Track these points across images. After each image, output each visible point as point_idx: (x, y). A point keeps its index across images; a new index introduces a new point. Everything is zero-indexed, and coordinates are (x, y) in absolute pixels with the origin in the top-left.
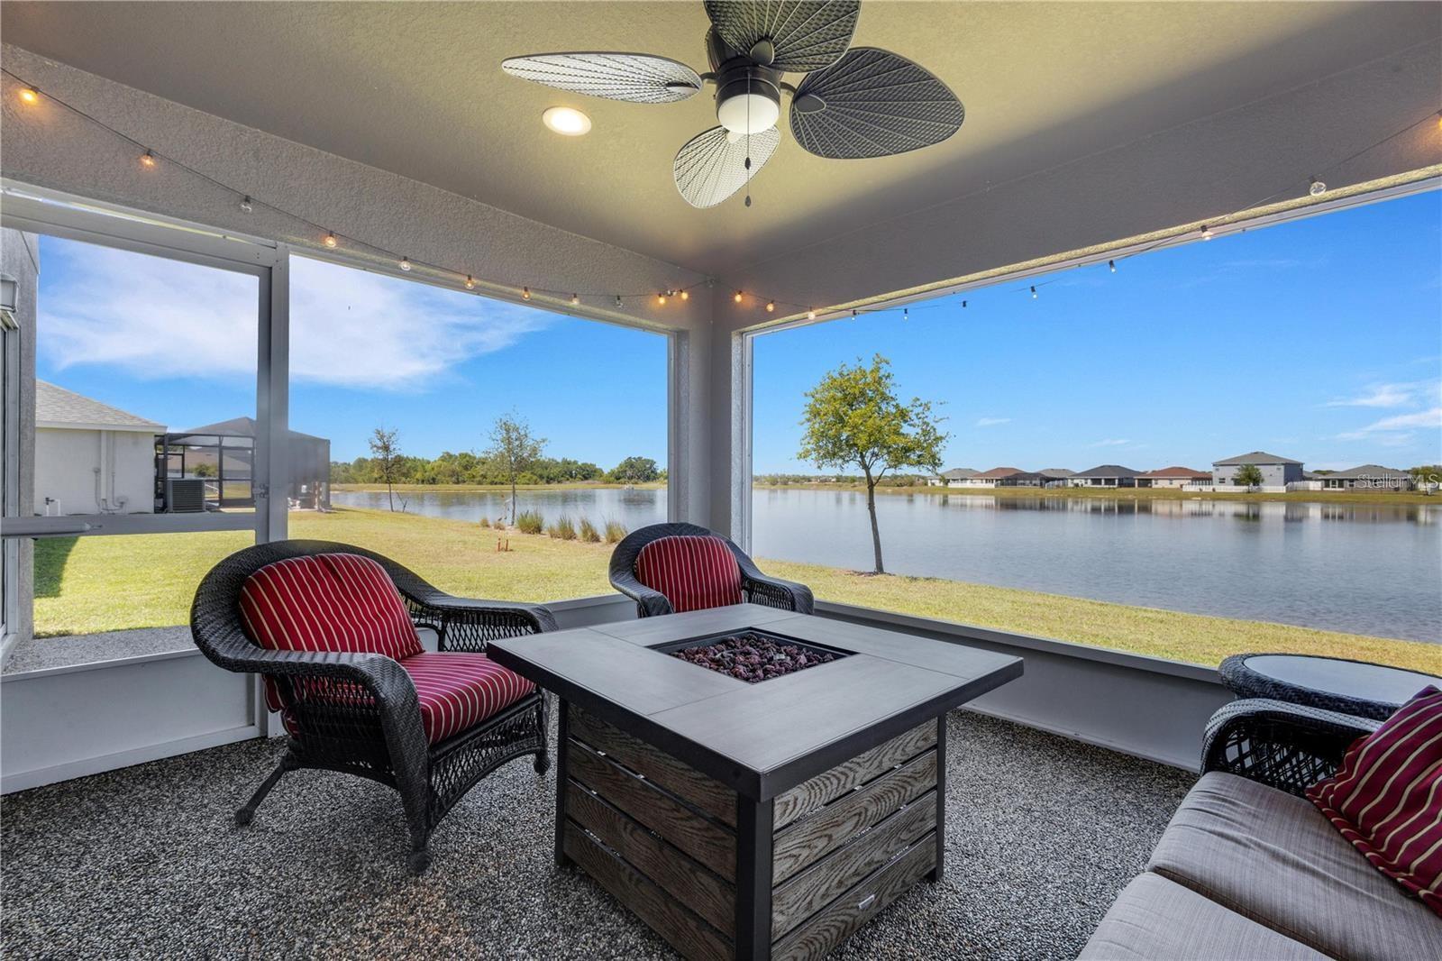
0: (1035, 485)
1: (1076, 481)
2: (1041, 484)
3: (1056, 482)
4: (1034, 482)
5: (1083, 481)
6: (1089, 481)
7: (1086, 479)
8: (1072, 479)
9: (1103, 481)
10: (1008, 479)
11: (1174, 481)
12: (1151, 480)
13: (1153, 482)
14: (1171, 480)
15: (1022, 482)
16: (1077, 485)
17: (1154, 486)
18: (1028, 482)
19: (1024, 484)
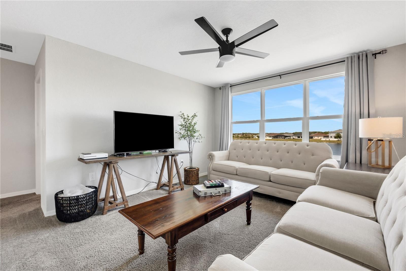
0: (282, 138)
1: (293, 137)
2: (284, 138)
3: (288, 137)
4: (282, 137)
5: (295, 137)
6: (297, 137)
7: (296, 137)
8: (292, 137)
9: (300, 137)
10: (275, 136)
11: (319, 137)
12: (313, 137)
13: (314, 137)
14: (318, 137)
15: (279, 137)
16: (294, 138)
17: (314, 138)
18: (281, 137)
19: (279, 138)
